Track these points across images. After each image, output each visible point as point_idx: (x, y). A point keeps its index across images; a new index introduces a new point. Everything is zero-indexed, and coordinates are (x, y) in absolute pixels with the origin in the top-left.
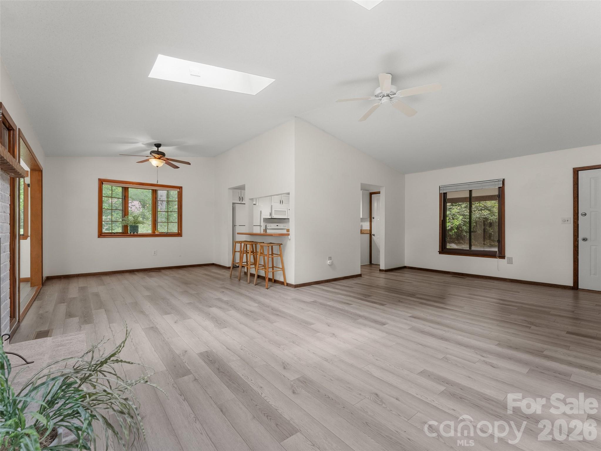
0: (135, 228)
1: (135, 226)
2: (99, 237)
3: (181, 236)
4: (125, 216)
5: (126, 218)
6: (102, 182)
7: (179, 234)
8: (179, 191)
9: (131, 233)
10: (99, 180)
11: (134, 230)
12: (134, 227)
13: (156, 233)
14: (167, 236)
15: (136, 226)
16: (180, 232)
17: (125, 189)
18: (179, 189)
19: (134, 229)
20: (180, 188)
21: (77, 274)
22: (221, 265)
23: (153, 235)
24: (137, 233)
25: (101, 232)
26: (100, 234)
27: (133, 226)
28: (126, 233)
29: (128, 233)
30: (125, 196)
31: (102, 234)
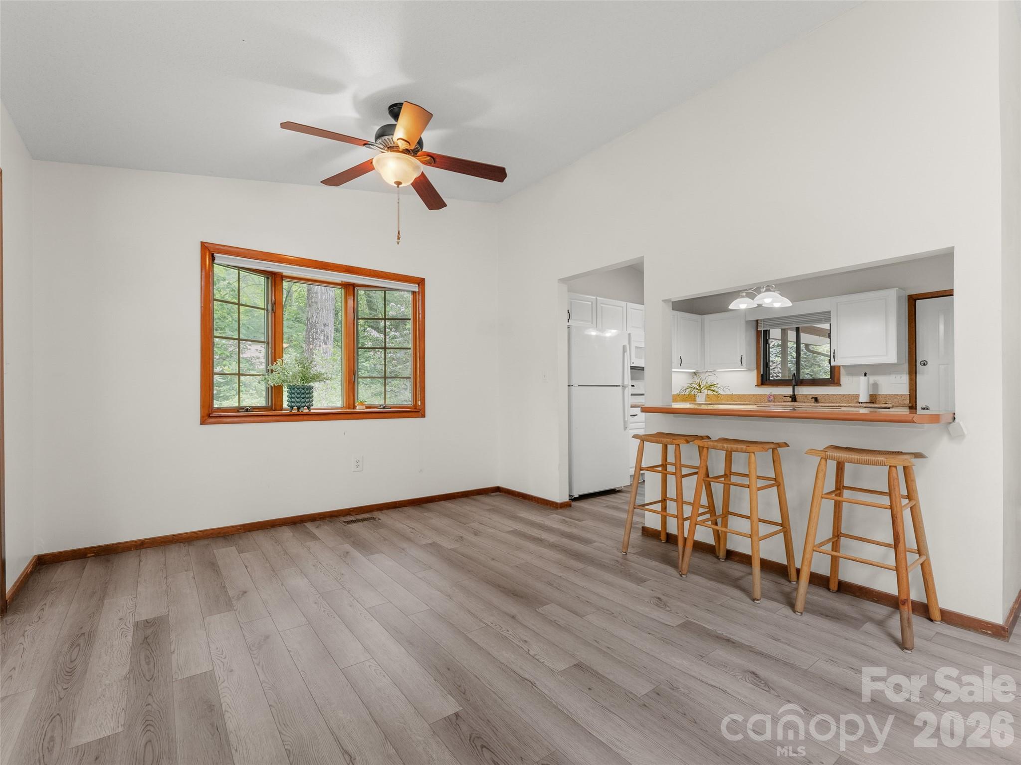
0: (303, 393)
1: (303, 389)
2: (203, 422)
3: (423, 416)
4: (274, 360)
5: (276, 367)
6: (213, 255)
7: (416, 411)
8: (417, 290)
9: (292, 407)
10: (204, 246)
11: (303, 400)
12: (303, 391)
13: (359, 408)
14: (386, 415)
15: (307, 389)
16: (419, 403)
17: (275, 284)
18: (417, 285)
19: (303, 396)
20: (421, 282)
21: (136, 541)
22: (529, 496)
23: (350, 413)
24: (308, 408)
25: (209, 407)
26: (207, 412)
27: (298, 389)
28: (278, 408)
29: (282, 409)
30: (275, 303)
31: (212, 413)
